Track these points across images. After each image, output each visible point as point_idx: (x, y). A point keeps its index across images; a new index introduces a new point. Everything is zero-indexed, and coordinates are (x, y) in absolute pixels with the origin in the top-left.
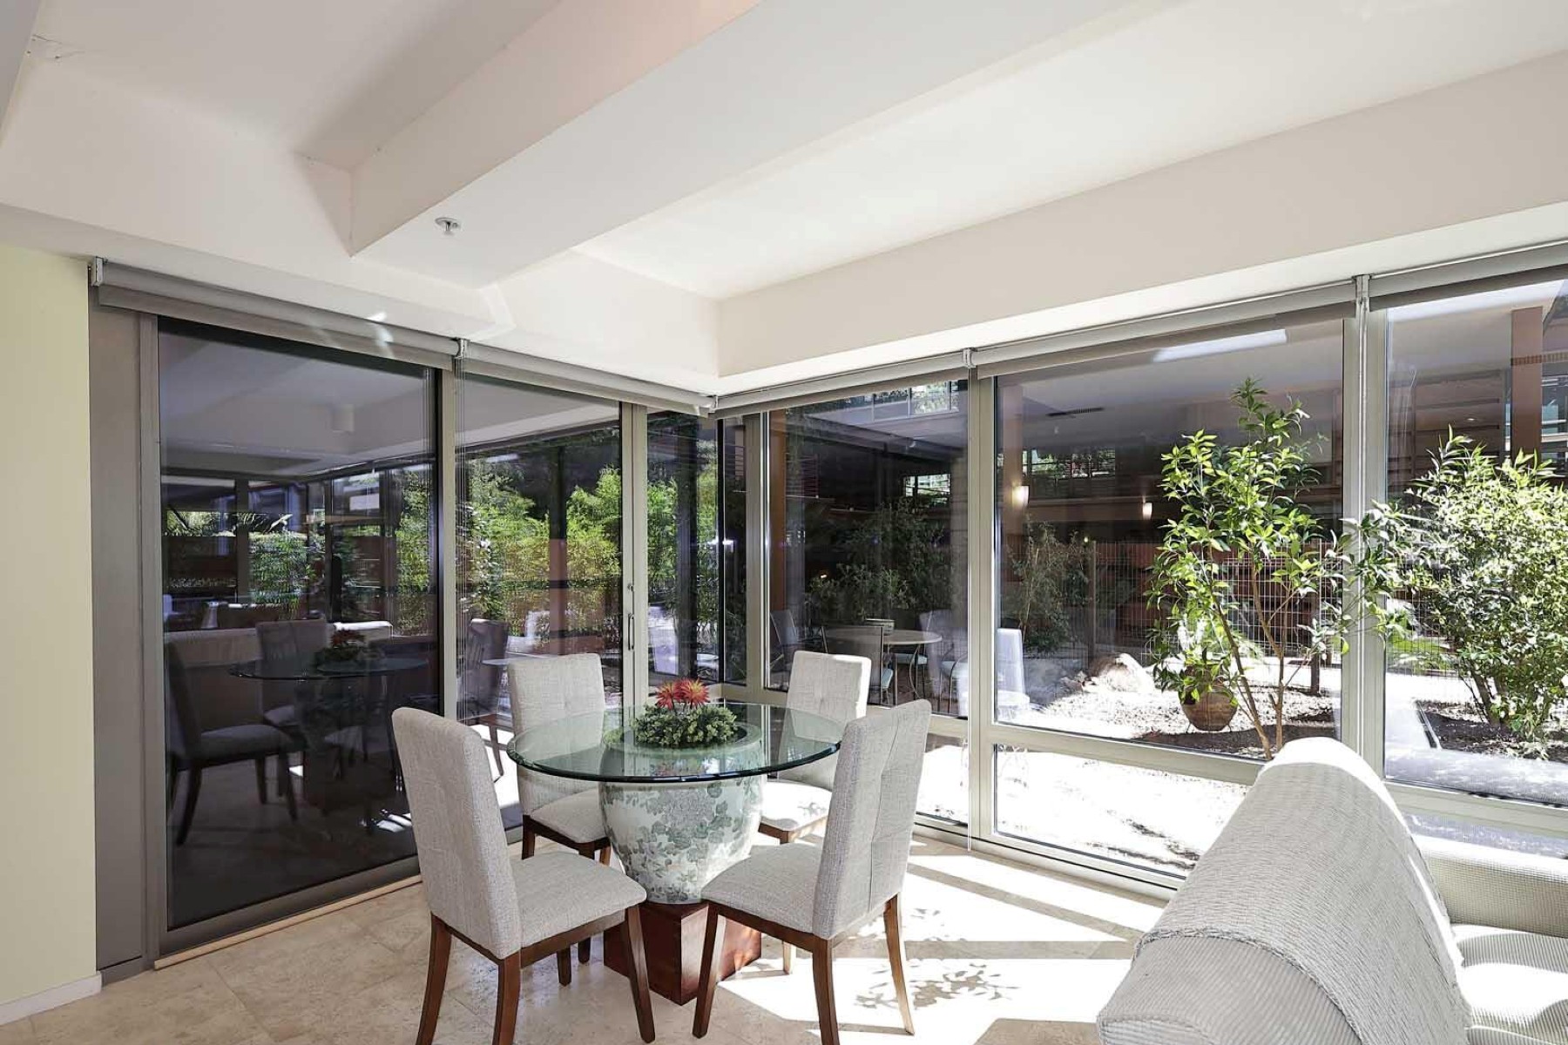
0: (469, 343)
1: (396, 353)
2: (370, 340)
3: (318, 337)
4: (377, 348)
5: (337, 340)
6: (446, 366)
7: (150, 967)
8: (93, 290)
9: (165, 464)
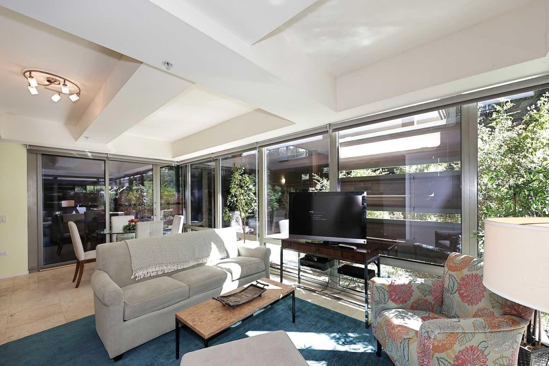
0: (110, 154)
1: (92, 157)
2: (87, 155)
3: (75, 155)
4: (88, 156)
5: (79, 156)
6: (106, 159)
7: (39, 271)
8: (27, 149)
9: (43, 174)
